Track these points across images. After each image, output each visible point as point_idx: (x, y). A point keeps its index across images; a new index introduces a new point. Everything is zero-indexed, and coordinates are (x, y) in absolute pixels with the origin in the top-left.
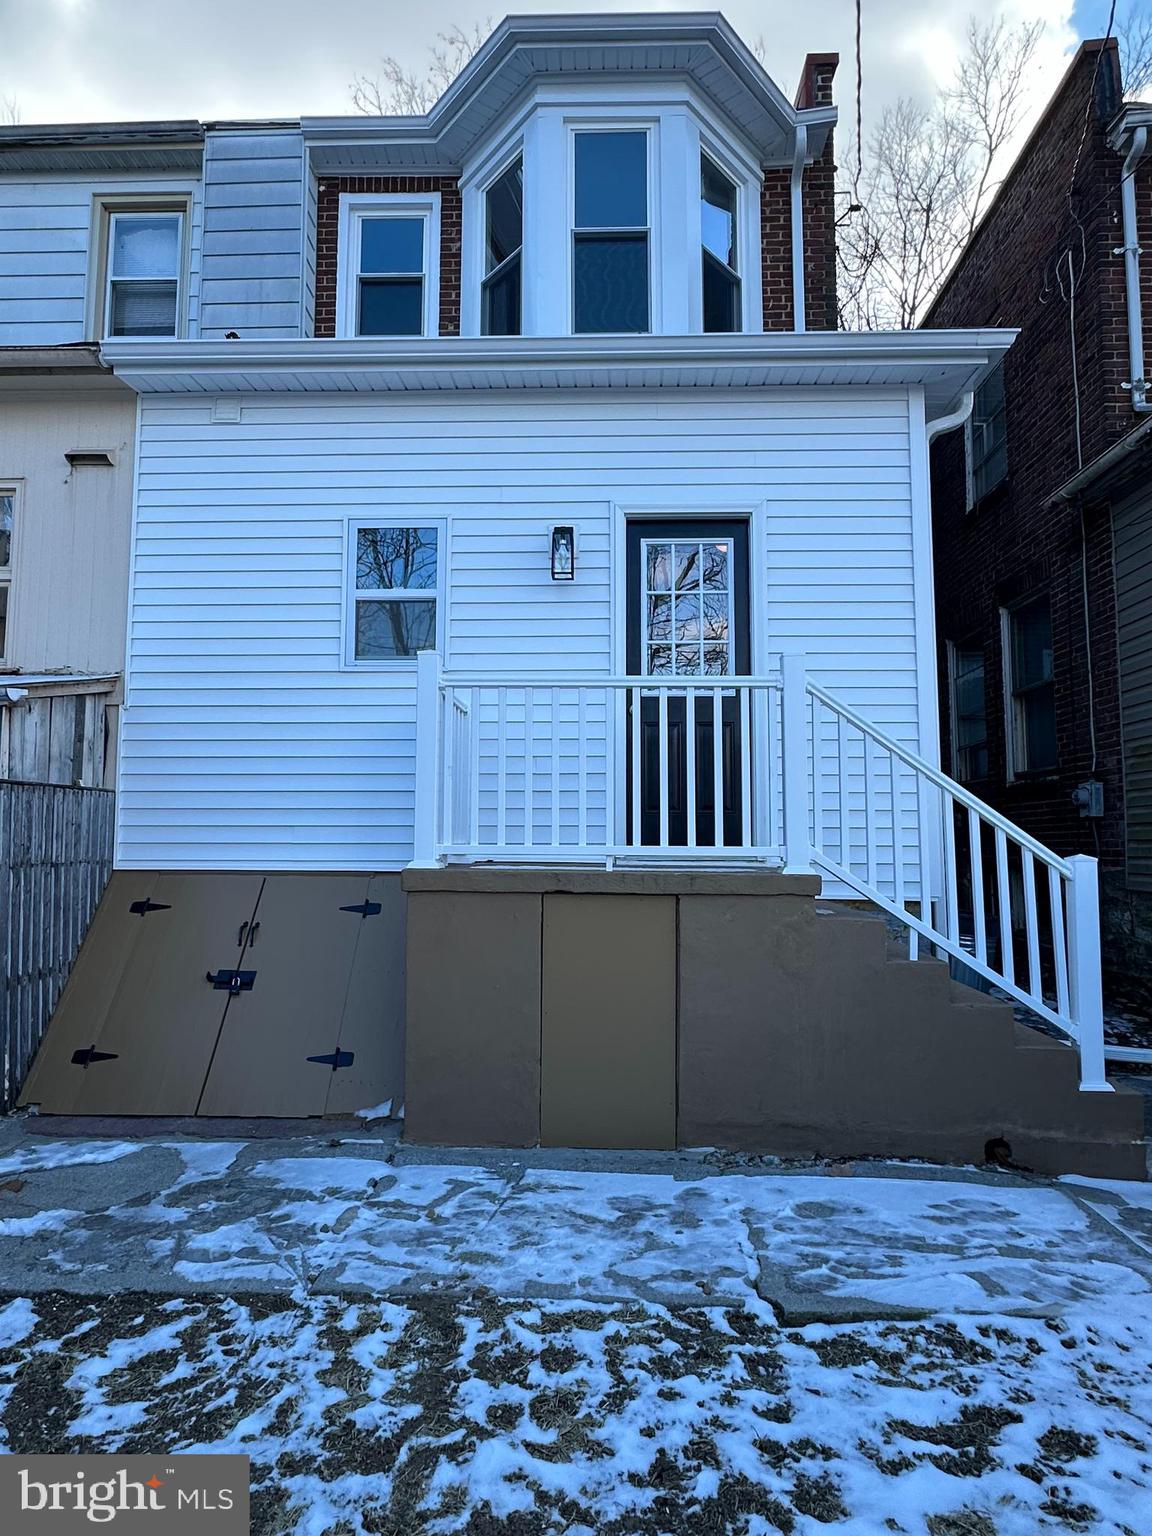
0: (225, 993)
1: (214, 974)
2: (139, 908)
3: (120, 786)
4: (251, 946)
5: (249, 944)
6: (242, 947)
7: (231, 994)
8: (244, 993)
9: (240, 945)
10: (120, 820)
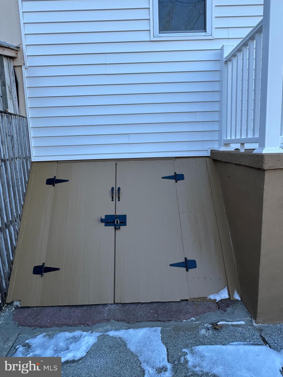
0: (112, 228)
1: (103, 218)
2: (52, 182)
3: (30, 115)
4: (119, 200)
5: (117, 199)
6: (114, 201)
7: (115, 229)
8: (122, 227)
9: (113, 200)
10: (32, 134)
